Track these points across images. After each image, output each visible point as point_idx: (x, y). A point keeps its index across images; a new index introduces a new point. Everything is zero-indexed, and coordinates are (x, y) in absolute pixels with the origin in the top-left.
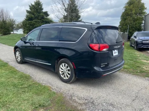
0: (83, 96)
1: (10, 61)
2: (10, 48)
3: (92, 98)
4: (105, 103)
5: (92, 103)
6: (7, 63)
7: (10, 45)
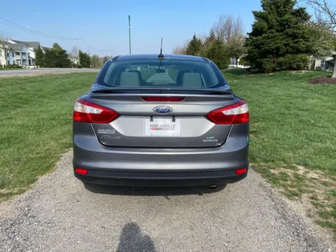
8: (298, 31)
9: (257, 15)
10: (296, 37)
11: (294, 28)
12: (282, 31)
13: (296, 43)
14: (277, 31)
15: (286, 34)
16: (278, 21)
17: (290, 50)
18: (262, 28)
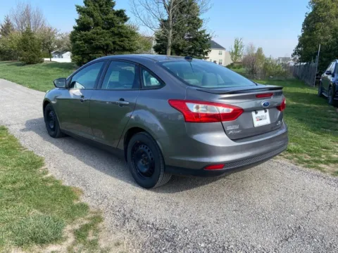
0: (152, 220)
1: (16, 123)
2: (29, 93)
3: (174, 227)
4: (204, 241)
5: (171, 240)
6: (6, 127)
7: (33, 88)
8: (123, 31)
9: (80, 10)
10: (122, 36)
11: (119, 27)
12: (108, 29)
13: (122, 41)
14: (103, 28)
15: (113, 32)
16: (103, 19)
17: (117, 47)
18: (89, 24)
